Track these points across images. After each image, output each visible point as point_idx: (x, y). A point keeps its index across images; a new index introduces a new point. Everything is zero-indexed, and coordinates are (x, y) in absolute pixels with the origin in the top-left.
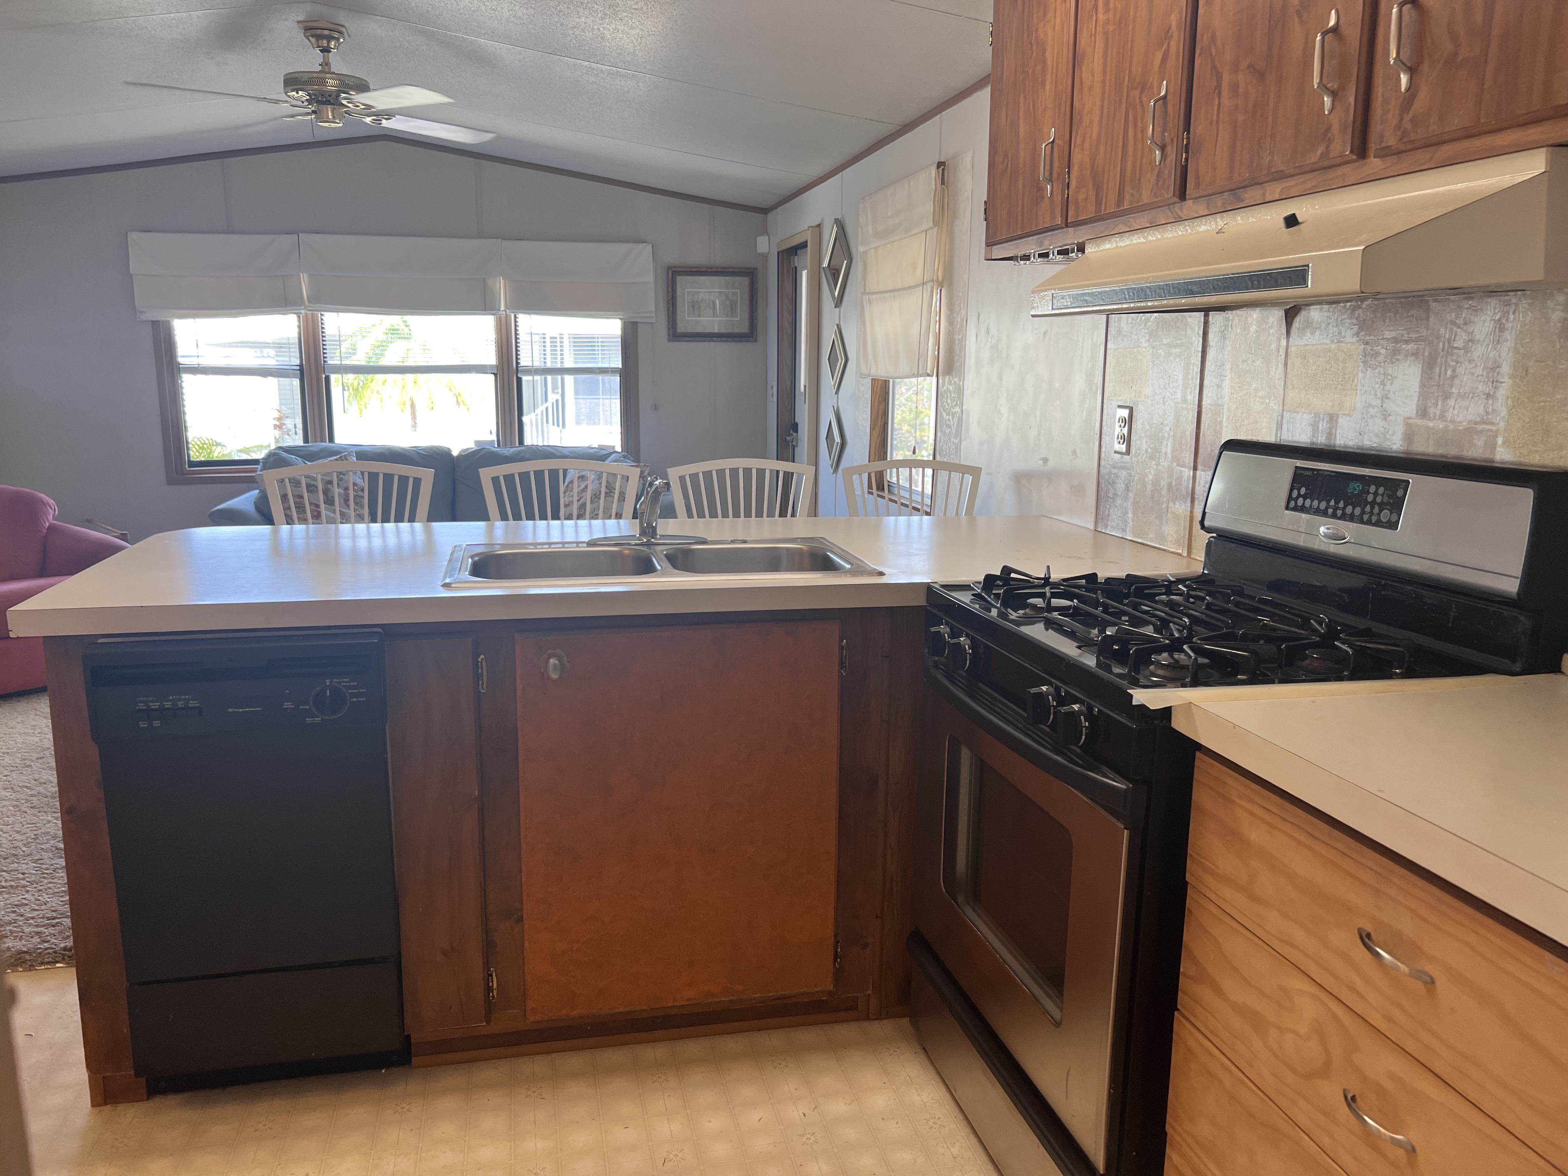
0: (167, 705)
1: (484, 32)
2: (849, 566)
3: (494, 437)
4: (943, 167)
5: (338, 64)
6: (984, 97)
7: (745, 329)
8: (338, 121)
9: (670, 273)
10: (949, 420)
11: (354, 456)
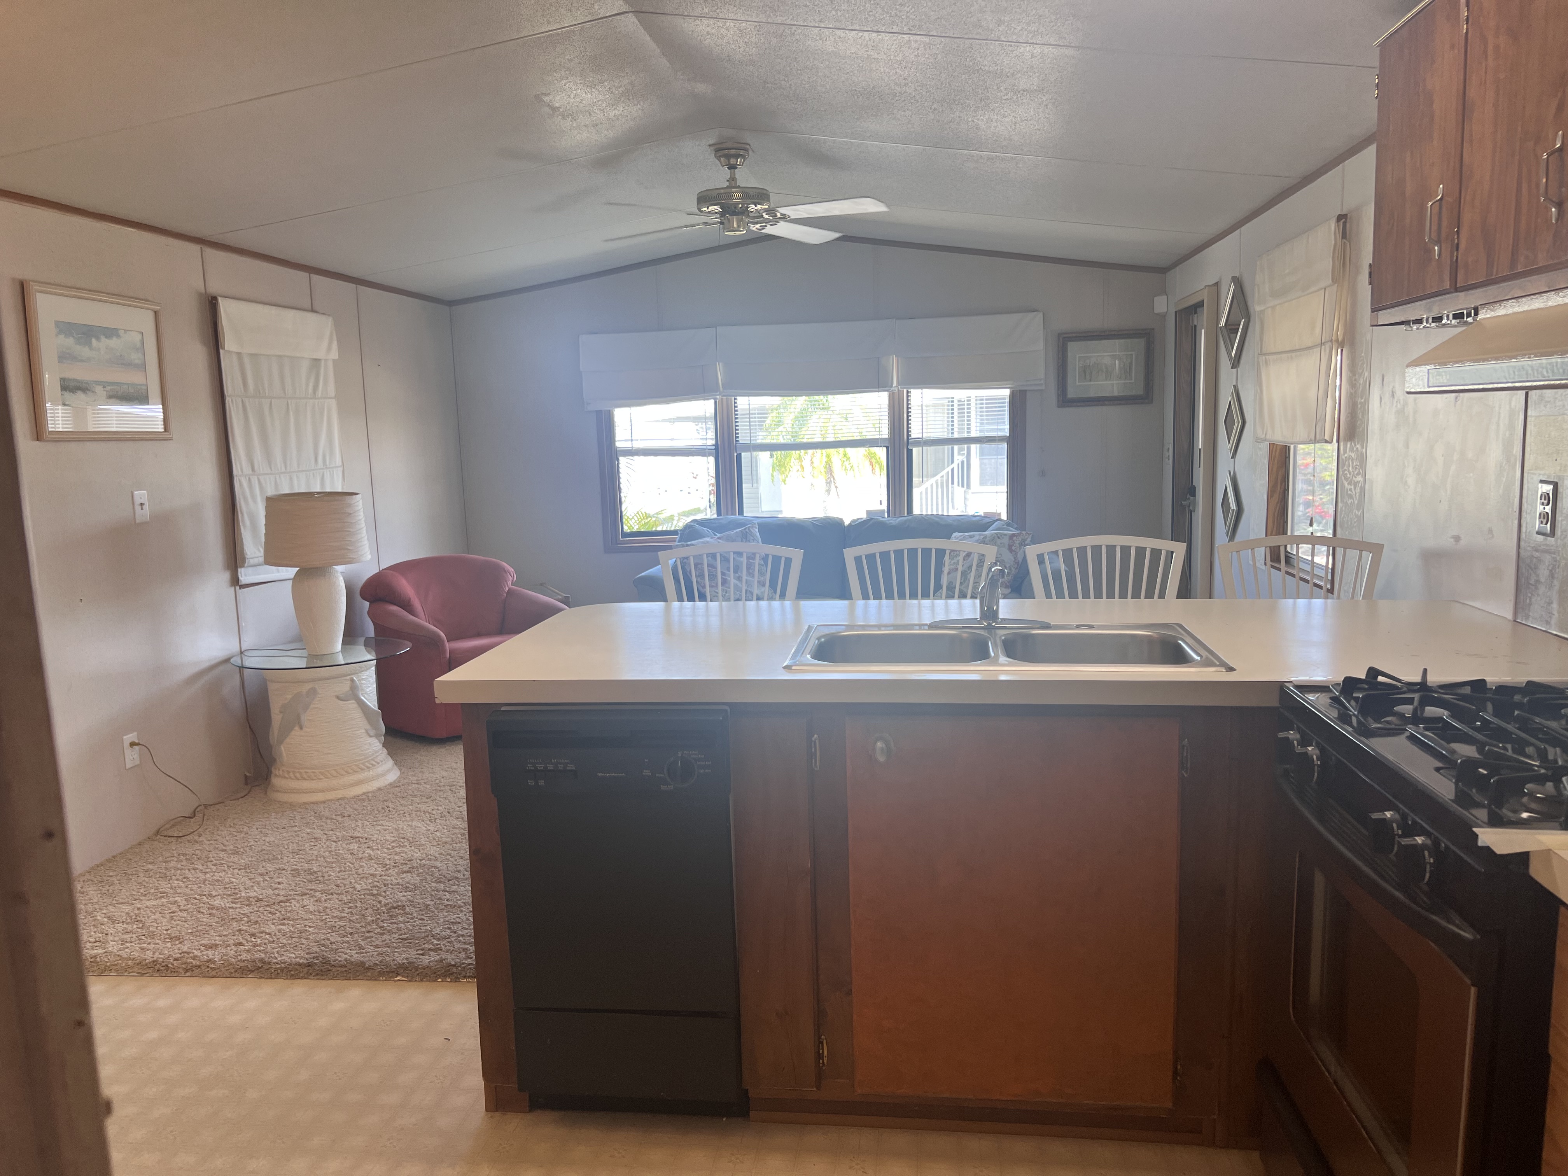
0: (550, 767)
1: (869, 135)
2: (1199, 658)
3: (884, 507)
4: (1344, 220)
5: (746, 177)
6: (1370, 153)
7: (1140, 391)
8: (741, 229)
9: (1061, 339)
10: (1351, 490)
11: (756, 528)
